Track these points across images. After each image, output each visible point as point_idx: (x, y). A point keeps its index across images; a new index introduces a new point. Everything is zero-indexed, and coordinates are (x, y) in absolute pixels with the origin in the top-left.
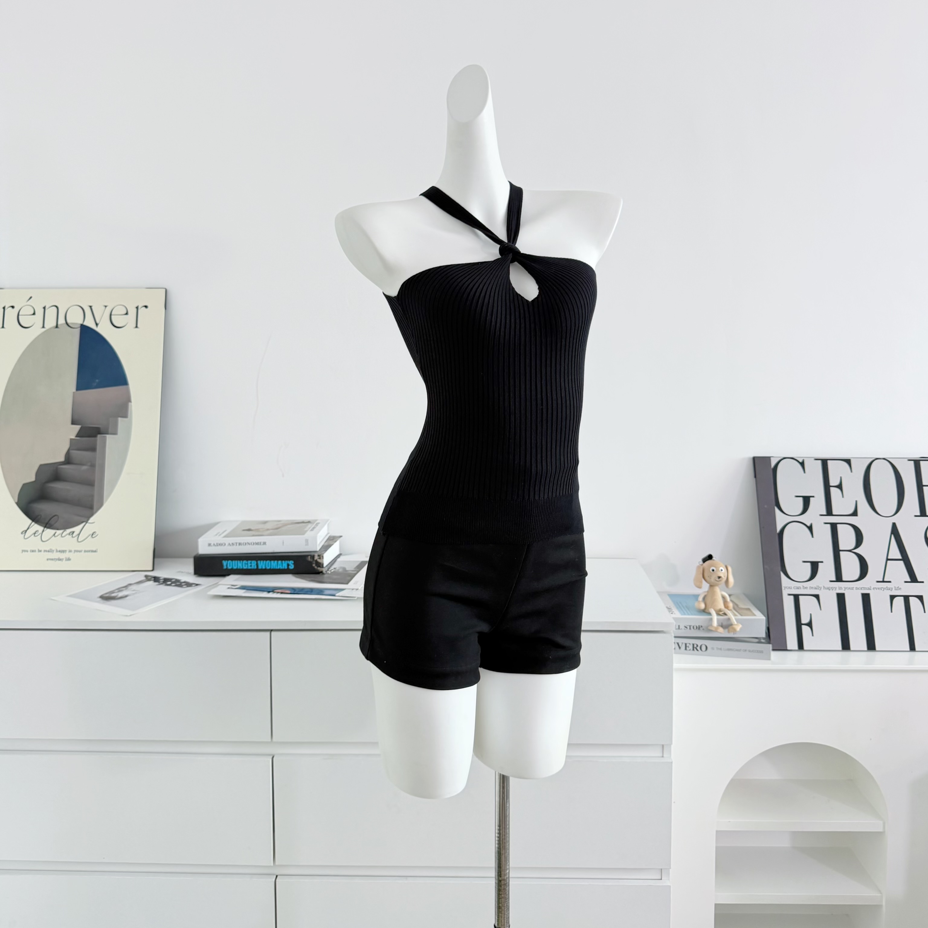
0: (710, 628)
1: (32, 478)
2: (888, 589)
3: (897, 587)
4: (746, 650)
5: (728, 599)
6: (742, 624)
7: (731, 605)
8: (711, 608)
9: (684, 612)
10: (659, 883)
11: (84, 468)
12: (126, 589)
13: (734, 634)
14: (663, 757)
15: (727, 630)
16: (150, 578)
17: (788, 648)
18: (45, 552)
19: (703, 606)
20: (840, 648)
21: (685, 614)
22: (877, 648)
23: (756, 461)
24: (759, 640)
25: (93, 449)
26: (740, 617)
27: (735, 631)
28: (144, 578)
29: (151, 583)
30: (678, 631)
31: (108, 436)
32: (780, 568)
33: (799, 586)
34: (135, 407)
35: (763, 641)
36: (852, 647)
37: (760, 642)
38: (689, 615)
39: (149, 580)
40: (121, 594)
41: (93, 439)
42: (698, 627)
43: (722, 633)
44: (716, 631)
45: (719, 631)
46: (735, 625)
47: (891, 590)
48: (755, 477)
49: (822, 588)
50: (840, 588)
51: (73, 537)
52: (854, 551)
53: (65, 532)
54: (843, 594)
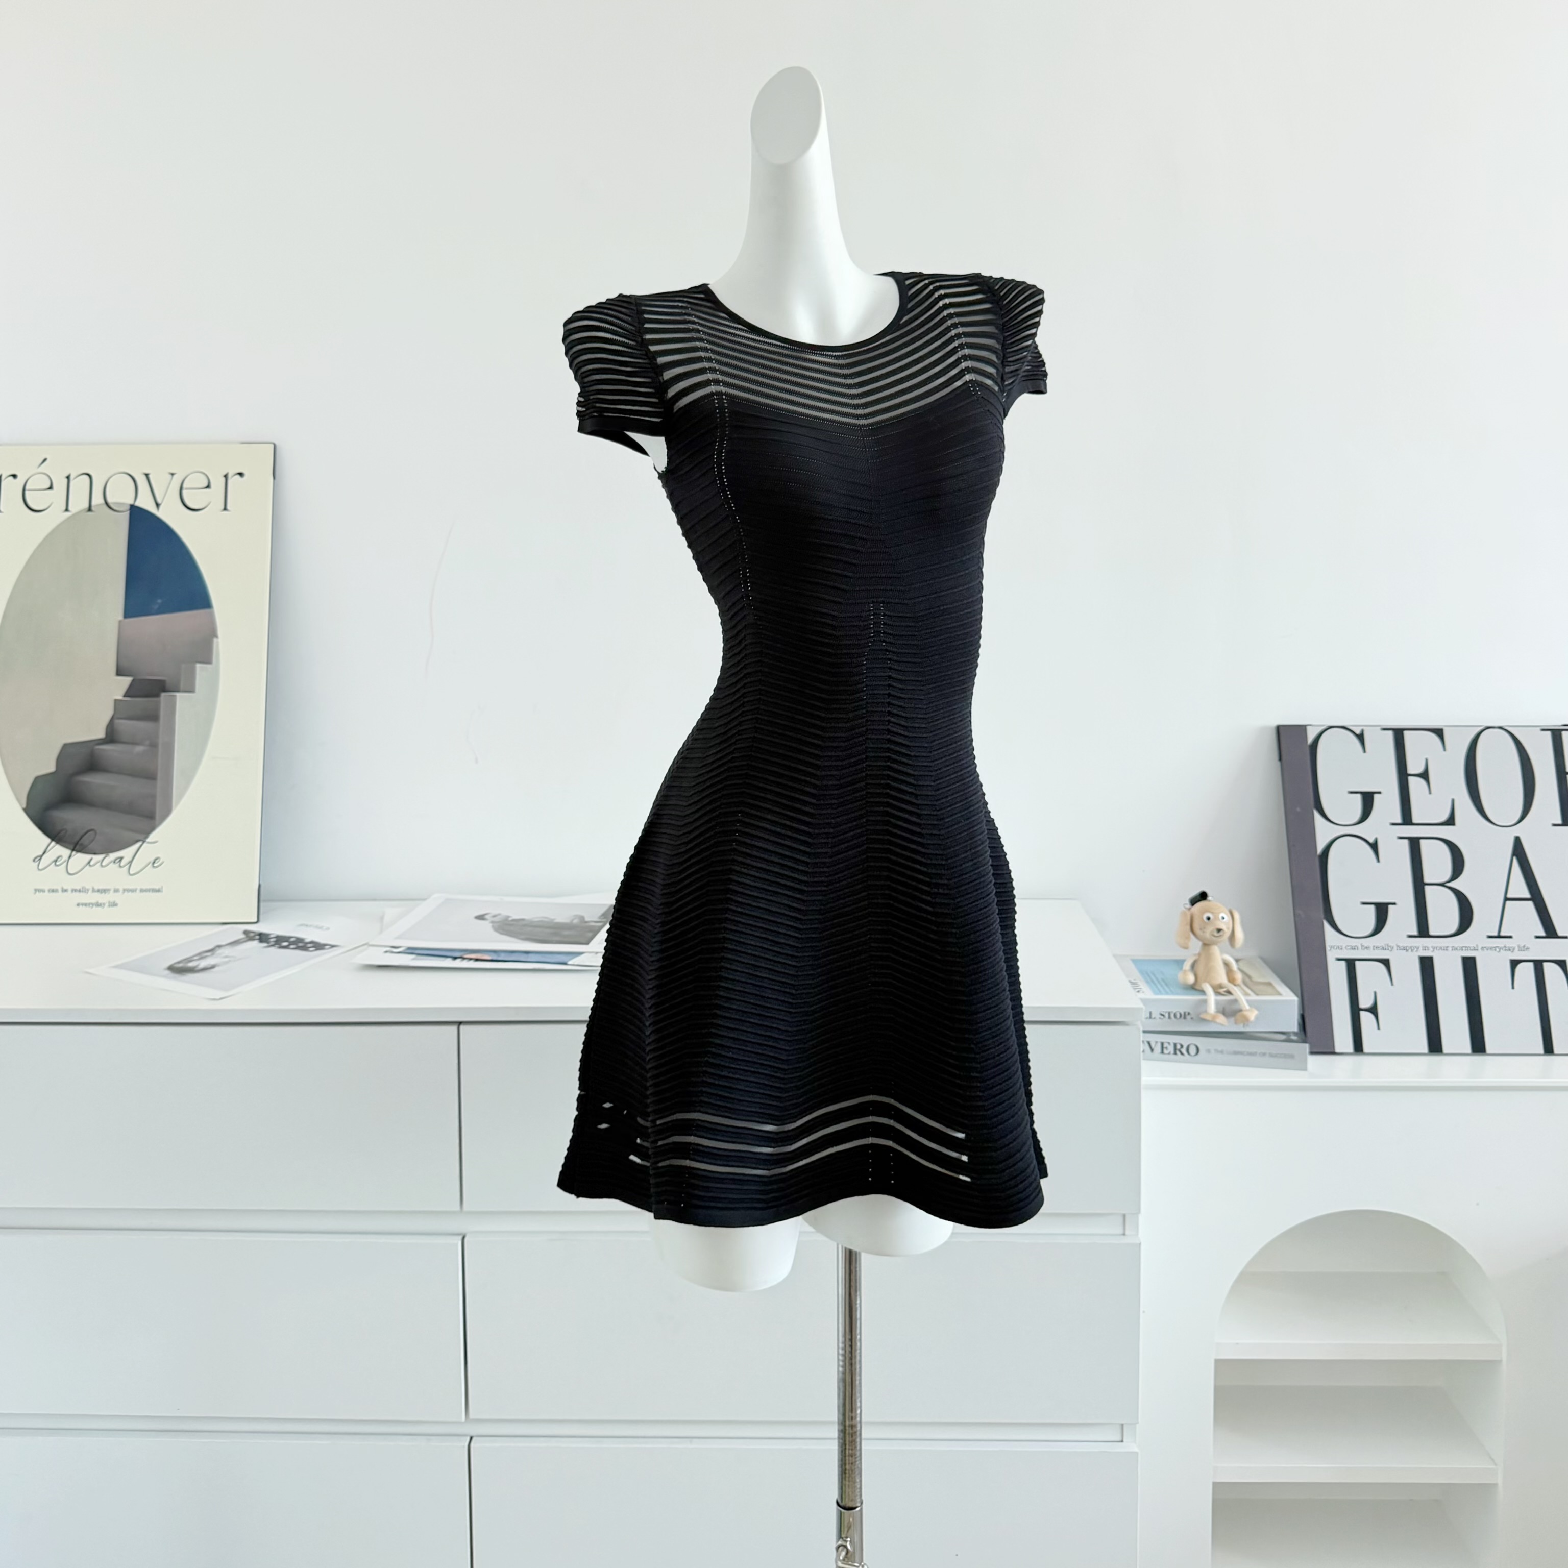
0: (1202, 1016)
1: (52, 769)
2: (1507, 949)
3: (1522, 946)
4: (1264, 1054)
5: (1234, 966)
6: (1257, 1009)
7: (1239, 977)
8: (1205, 981)
9: (1158, 989)
10: (1119, 1448)
11: (139, 749)
12: (212, 955)
13: (1244, 1027)
14: (1124, 1234)
15: (1232, 1019)
16: (252, 934)
17: (1337, 1050)
18: (74, 894)
19: (1191, 979)
20: (1425, 1049)
21: (1160, 993)
22: (1489, 1049)
23: (1280, 731)
24: (1286, 1037)
25: (153, 717)
26: (1253, 997)
27: (1246, 1020)
28: (243, 936)
29: (255, 943)
30: (1151, 1020)
31: (178, 694)
32: (1322, 915)
33: (1354, 945)
34: (223, 645)
35: (1294, 1038)
36: (1446, 1048)
37: (1289, 1040)
38: (1167, 993)
39: (252, 939)
40: (203, 964)
41: (154, 699)
42: (1183, 1014)
43: (1223, 1023)
44: (1213, 1021)
45: (1218, 1021)
46: (1247, 1010)
47: (1513, 951)
48: (1280, 759)
49: (1395, 948)
50: (1425, 948)
51: (120, 866)
52: (1449, 884)
53: (106, 859)
54: (1430, 959)
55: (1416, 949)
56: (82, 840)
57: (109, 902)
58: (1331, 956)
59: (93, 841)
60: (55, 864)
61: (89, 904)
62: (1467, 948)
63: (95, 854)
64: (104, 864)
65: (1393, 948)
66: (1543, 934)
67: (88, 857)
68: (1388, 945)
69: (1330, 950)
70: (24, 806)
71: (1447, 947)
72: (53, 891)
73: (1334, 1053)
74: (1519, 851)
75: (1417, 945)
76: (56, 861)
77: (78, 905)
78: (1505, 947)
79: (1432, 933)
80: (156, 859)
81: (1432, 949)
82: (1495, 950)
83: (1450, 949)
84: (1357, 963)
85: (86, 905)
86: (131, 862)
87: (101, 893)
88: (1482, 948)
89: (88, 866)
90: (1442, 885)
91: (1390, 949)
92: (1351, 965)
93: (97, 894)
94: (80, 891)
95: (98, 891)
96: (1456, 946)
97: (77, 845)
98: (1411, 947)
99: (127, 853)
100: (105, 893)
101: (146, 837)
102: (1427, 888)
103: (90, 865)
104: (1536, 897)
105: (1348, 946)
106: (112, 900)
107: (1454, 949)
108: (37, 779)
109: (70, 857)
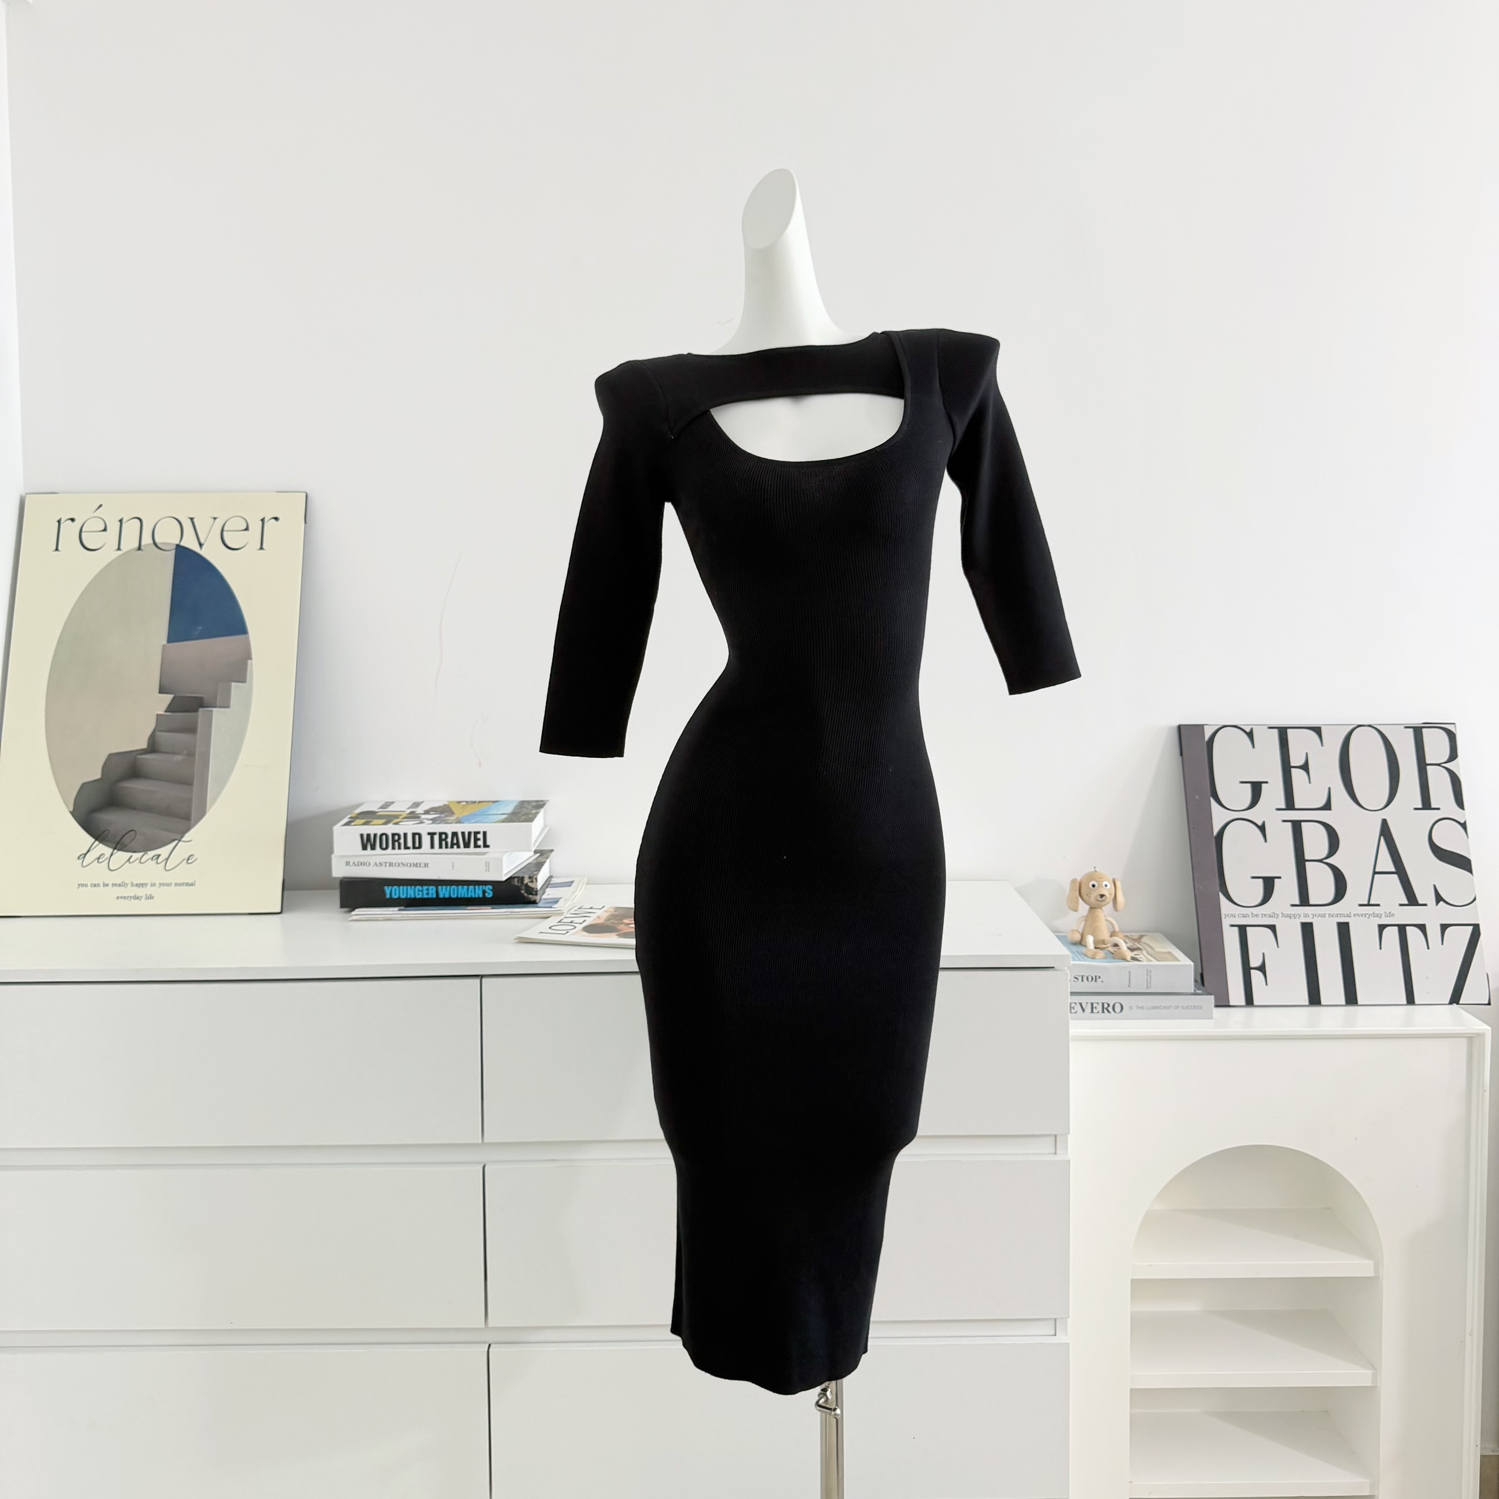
1: (97, 775)
2: (1375, 915)
4: (1176, 1007)
10: (1053, 1340)
11: (178, 758)
14: (1056, 1153)
17: (1232, 1004)
18: (114, 887)
20: (1306, 1001)
23: (1182, 731)
25: (192, 730)
31: (214, 709)
32: (1218, 887)
33: (1245, 913)
34: (257, 666)
36: (1324, 1000)
41: (192, 714)
42: (1094, 977)
47: (1381, 918)
48: (1181, 755)
49: (1281, 915)
50: (1306, 916)
51: (157, 863)
52: (1325, 861)
53: (146, 855)
54: (1311, 924)
55: (1298, 917)
56: (124, 839)
57: (146, 895)
58: (1226, 923)
59: (131, 842)
60: (98, 862)
61: (128, 897)
62: (1342, 915)
63: (135, 852)
64: (142, 861)
65: (1278, 916)
66: (1406, 902)
67: (129, 854)
68: (1274, 913)
69: (1225, 918)
70: (71, 809)
71: (1325, 914)
72: (95, 885)
73: (1229, 1006)
74: (1385, 831)
75: (1299, 913)
76: (99, 858)
77: (118, 898)
78: (1374, 913)
79: (1311, 902)
80: (191, 856)
81: (1312, 917)
82: (1365, 917)
83: (1328, 916)
84: (1248, 928)
85: (125, 898)
86: (167, 859)
87: (139, 887)
88: (1354, 915)
89: (128, 862)
90: (1320, 861)
91: (1275, 916)
92: (1243, 930)
93: (135, 888)
94: (120, 885)
95: (137, 885)
96: (1332, 914)
97: (119, 845)
98: (1294, 915)
99: (164, 851)
100: (143, 887)
101: (182, 837)
102: (1307, 864)
103: (130, 862)
104: (1400, 871)
105: (1240, 914)
106: (148, 894)
107: (1331, 915)
108: (84, 785)
109: (112, 855)
